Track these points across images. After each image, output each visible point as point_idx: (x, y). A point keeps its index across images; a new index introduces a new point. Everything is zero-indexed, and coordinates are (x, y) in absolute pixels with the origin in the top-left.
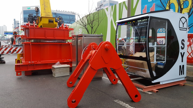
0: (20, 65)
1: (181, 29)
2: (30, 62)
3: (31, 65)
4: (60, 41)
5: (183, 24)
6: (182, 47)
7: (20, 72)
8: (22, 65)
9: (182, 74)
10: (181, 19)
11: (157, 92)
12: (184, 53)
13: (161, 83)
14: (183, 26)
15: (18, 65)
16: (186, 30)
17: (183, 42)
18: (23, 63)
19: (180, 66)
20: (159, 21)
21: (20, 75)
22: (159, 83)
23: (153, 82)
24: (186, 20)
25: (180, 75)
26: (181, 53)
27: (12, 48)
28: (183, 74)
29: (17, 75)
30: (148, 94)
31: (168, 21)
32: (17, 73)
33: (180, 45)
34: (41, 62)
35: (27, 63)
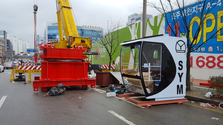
0: (37, 82)
1: (177, 51)
2: (46, 79)
3: (47, 82)
4: (76, 60)
5: (181, 47)
6: (179, 68)
7: (37, 88)
8: (39, 82)
9: (180, 93)
10: (177, 43)
11: (150, 107)
12: (182, 74)
13: (156, 100)
14: (181, 49)
15: (35, 82)
16: (185, 52)
17: (181, 63)
18: (40, 80)
19: (178, 86)
20: (153, 45)
21: (37, 90)
22: (154, 99)
23: (147, 98)
24: (184, 43)
25: (178, 94)
26: (179, 74)
27: (32, 67)
28: (182, 93)
29: (34, 90)
30: (141, 108)
31: (163, 45)
32: (34, 88)
33: (177, 66)
34: (56, 80)
35: (44, 80)
